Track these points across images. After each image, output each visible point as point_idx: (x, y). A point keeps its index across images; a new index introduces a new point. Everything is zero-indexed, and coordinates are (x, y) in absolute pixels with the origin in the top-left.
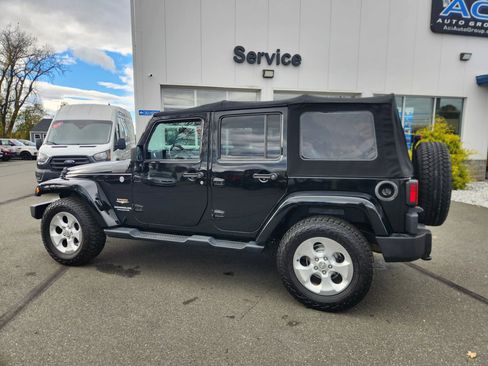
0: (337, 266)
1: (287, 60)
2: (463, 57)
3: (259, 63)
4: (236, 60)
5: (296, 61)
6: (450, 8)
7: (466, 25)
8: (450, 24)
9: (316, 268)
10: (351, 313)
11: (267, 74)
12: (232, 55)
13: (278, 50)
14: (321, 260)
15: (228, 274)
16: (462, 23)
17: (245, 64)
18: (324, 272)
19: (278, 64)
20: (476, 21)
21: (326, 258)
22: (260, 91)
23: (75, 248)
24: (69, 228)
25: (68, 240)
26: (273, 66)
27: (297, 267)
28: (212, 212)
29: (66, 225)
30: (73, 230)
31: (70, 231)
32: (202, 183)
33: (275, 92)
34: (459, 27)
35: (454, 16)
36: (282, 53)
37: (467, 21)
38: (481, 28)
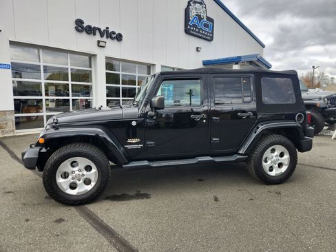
0: (282, 160)
1: (113, 36)
2: (198, 49)
3: (95, 34)
4: (76, 28)
5: (119, 38)
6: (193, 21)
7: (199, 32)
8: (193, 30)
9: (272, 162)
11: (101, 44)
12: (75, 26)
13: (107, 28)
14: (274, 158)
15: (200, 180)
16: (197, 30)
17: (84, 33)
18: (275, 164)
19: (107, 38)
20: (203, 31)
21: (276, 156)
22: (95, 55)
23: (89, 188)
24: (80, 170)
25: (78, 182)
26: (104, 39)
27: (264, 164)
28: (211, 140)
29: (76, 169)
30: (85, 172)
31: (81, 173)
32: (204, 121)
33: (107, 58)
34: (197, 32)
35: (194, 26)
36: (110, 30)
37: (199, 30)
38: (204, 35)
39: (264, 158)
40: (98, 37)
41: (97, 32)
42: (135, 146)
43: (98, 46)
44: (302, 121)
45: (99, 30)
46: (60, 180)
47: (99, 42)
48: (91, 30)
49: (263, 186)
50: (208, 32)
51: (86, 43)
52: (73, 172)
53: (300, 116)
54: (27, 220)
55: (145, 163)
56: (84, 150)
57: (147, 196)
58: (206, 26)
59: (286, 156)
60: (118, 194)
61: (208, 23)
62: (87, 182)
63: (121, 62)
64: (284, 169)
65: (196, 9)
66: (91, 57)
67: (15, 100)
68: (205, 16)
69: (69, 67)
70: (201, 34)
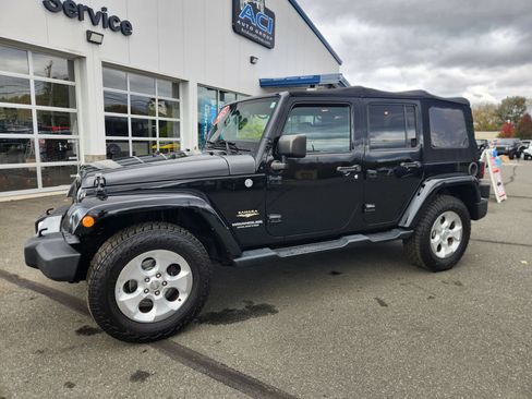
0: (451, 233)
1: (115, 24)
2: (252, 60)
3: (81, 19)
4: (46, 4)
5: (126, 29)
6: (245, 13)
7: (253, 32)
8: (245, 28)
9: (440, 238)
11: (94, 38)
13: (104, 9)
14: (444, 231)
17: (61, 15)
18: (444, 240)
19: (104, 27)
20: (260, 30)
21: (446, 228)
22: (82, 58)
24: (159, 275)
25: (156, 298)
26: (99, 29)
27: (432, 240)
28: (364, 207)
30: (168, 278)
31: (160, 280)
32: (356, 176)
33: (105, 65)
35: (247, 21)
36: (110, 14)
37: (255, 28)
38: (262, 37)
39: (432, 232)
40: (86, 24)
41: (86, 15)
42: (249, 224)
43: (89, 40)
45: (90, 11)
47: (89, 34)
48: (73, 11)
50: (267, 34)
51: (64, 34)
52: (147, 279)
53: (473, 166)
56: (168, 236)
57: (269, 310)
58: (264, 23)
59: (458, 228)
62: (172, 295)
63: (129, 74)
64: (455, 246)
66: (74, 60)
68: (262, 6)
69: (32, 78)
70: (258, 35)
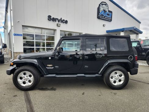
0: (120, 78)
1: (64, 21)
2: (104, 25)
3: (56, 21)
4: (48, 19)
5: (66, 22)
6: (101, 13)
7: (104, 18)
8: (101, 17)
9: (115, 79)
10: (123, 89)
11: (58, 25)
12: (48, 18)
13: (61, 18)
14: (116, 77)
15: (82, 85)
16: (103, 17)
17: (51, 21)
18: (117, 80)
19: (61, 22)
20: (106, 17)
21: (117, 76)
22: (56, 30)
23: (30, 84)
24: (27, 77)
25: (26, 81)
26: (60, 23)
27: (111, 79)
29: (25, 76)
30: (29, 77)
31: (27, 78)
32: (81, 58)
33: (61, 31)
34: (103, 18)
35: (102, 15)
36: (62, 19)
37: (105, 17)
38: (107, 19)
39: (110, 77)
40: (57, 22)
41: (57, 20)
42: (50, 68)
43: (57, 26)
44: (132, 60)
45: (58, 19)
46: (19, 80)
47: (57, 24)
48: (54, 20)
49: (110, 90)
50: (109, 18)
51: (52, 25)
52: (24, 77)
53: (131, 57)
54: (4, 95)
55: (54, 75)
56: (28, 68)
57: (55, 90)
58: (108, 15)
59: (123, 76)
60: (44, 88)
61: (109, 13)
65: (103, 7)
67: (24, 48)
68: (108, 10)
69: (45, 35)
70: (106, 18)
